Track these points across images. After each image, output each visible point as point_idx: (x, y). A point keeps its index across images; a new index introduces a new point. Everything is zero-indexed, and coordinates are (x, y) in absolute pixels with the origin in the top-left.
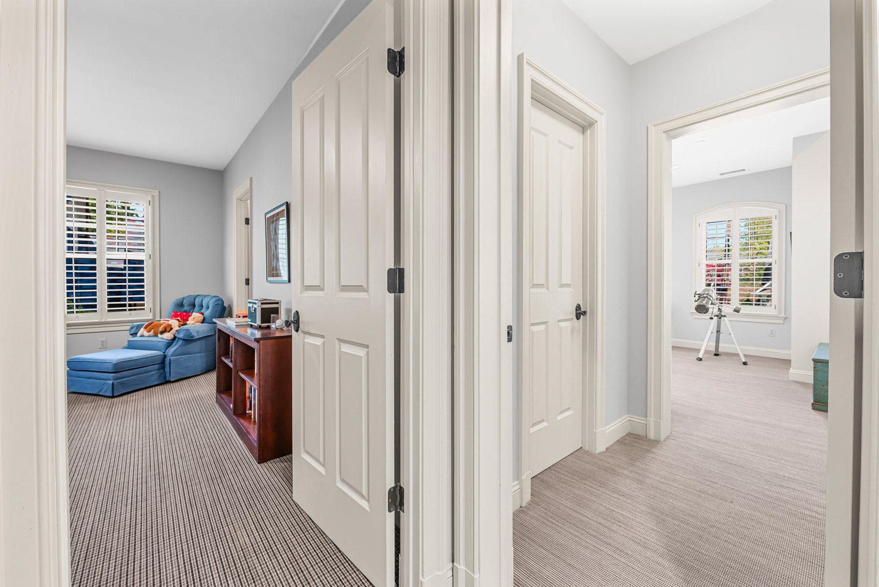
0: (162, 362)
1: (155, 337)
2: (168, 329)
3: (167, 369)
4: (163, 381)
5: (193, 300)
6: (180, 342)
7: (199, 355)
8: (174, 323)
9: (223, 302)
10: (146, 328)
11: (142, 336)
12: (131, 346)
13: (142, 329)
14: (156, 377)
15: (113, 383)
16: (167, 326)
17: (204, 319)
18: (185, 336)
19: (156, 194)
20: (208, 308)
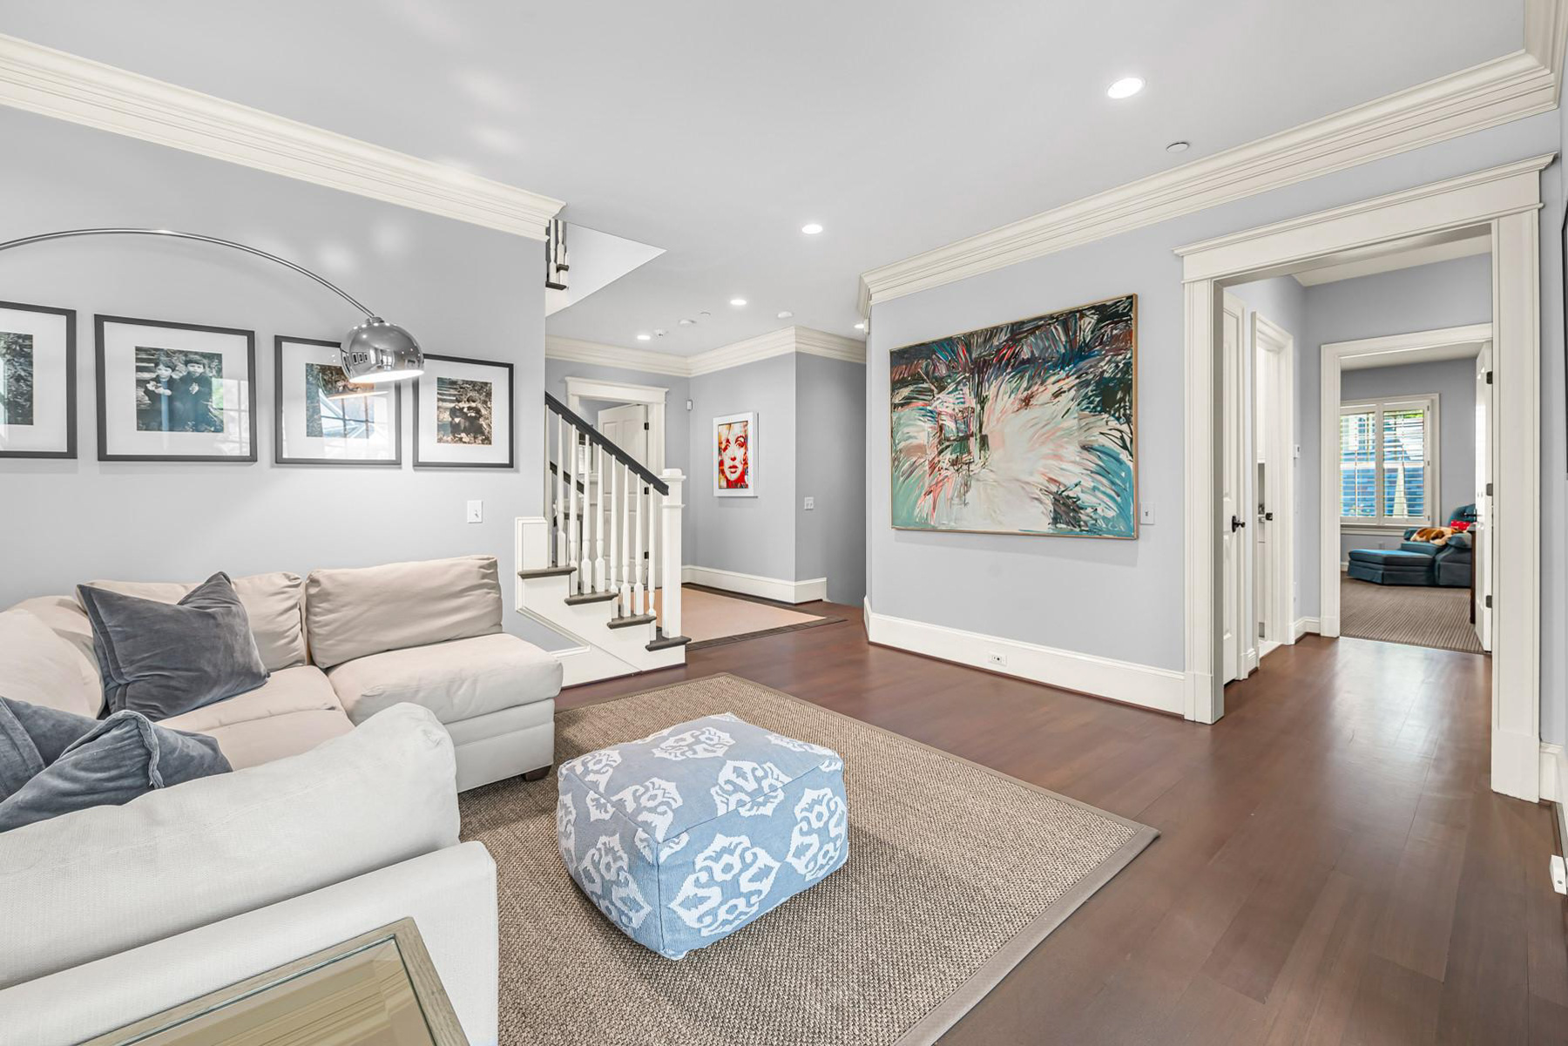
0: (1431, 565)
1: (1427, 542)
2: (1440, 536)
3: (1437, 573)
4: (1432, 583)
6: (1452, 550)
8: (1448, 531)
10: (1419, 533)
11: (1415, 540)
12: (1404, 548)
13: (1414, 534)
14: (1424, 578)
15: (1383, 574)
16: (1439, 533)
18: (1457, 544)
19: (1436, 397)
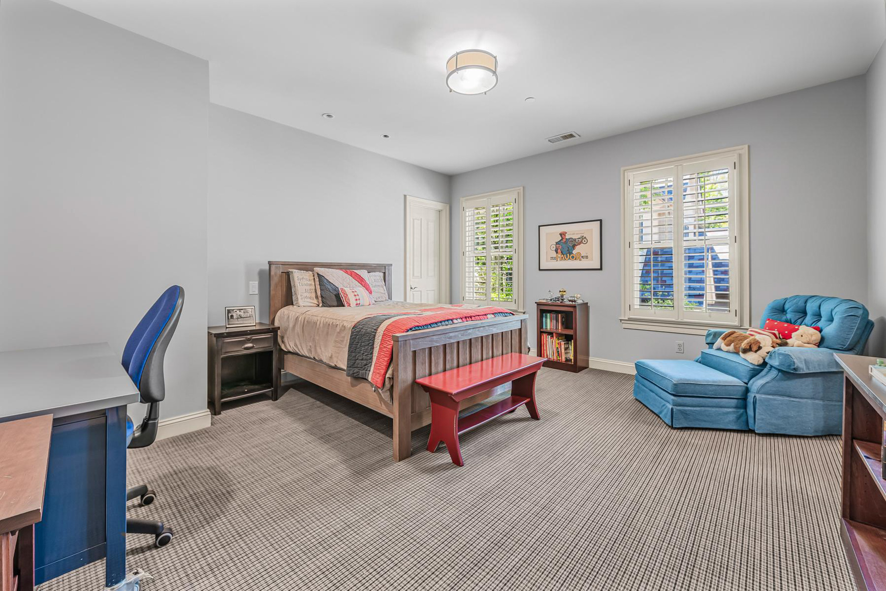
0: (743, 399)
1: (735, 355)
2: (755, 348)
3: (750, 412)
4: (744, 428)
5: (803, 304)
6: (774, 373)
7: (809, 401)
8: (766, 340)
9: (866, 312)
11: (719, 349)
12: (705, 361)
13: (719, 339)
14: (732, 417)
15: (672, 410)
16: (752, 342)
17: (822, 339)
18: (781, 365)
19: (745, 153)
20: (831, 320)
